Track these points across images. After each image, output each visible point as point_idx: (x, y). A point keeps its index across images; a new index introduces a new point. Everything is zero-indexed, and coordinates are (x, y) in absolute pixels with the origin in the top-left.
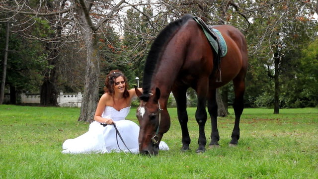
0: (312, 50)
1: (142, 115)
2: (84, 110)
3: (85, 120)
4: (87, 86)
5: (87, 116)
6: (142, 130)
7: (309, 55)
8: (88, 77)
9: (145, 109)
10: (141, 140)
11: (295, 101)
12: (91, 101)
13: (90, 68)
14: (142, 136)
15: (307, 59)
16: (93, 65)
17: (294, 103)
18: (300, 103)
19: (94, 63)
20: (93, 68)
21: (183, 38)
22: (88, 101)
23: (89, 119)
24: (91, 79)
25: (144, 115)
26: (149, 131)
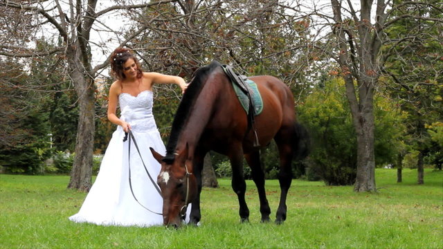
0: (311, 106)
1: (166, 181)
2: (76, 176)
3: (78, 187)
4: (80, 146)
5: (79, 183)
6: (168, 200)
7: (307, 112)
8: (82, 134)
9: (170, 174)
10: (167, 212)
11: (271, 169)
12: (85, 165)
13: (84, 125)
14: (167, 208)
15: (304, 117)
16: (88, 121)
17: (269, 173)
18: (277, 173)
19: (89, 118)
20: (88, 124)
21: (212, 92)
22: (81, 164)
23: (82, 186)
24: (85, 138)
25: (169, 181)
26: (176, 200)
